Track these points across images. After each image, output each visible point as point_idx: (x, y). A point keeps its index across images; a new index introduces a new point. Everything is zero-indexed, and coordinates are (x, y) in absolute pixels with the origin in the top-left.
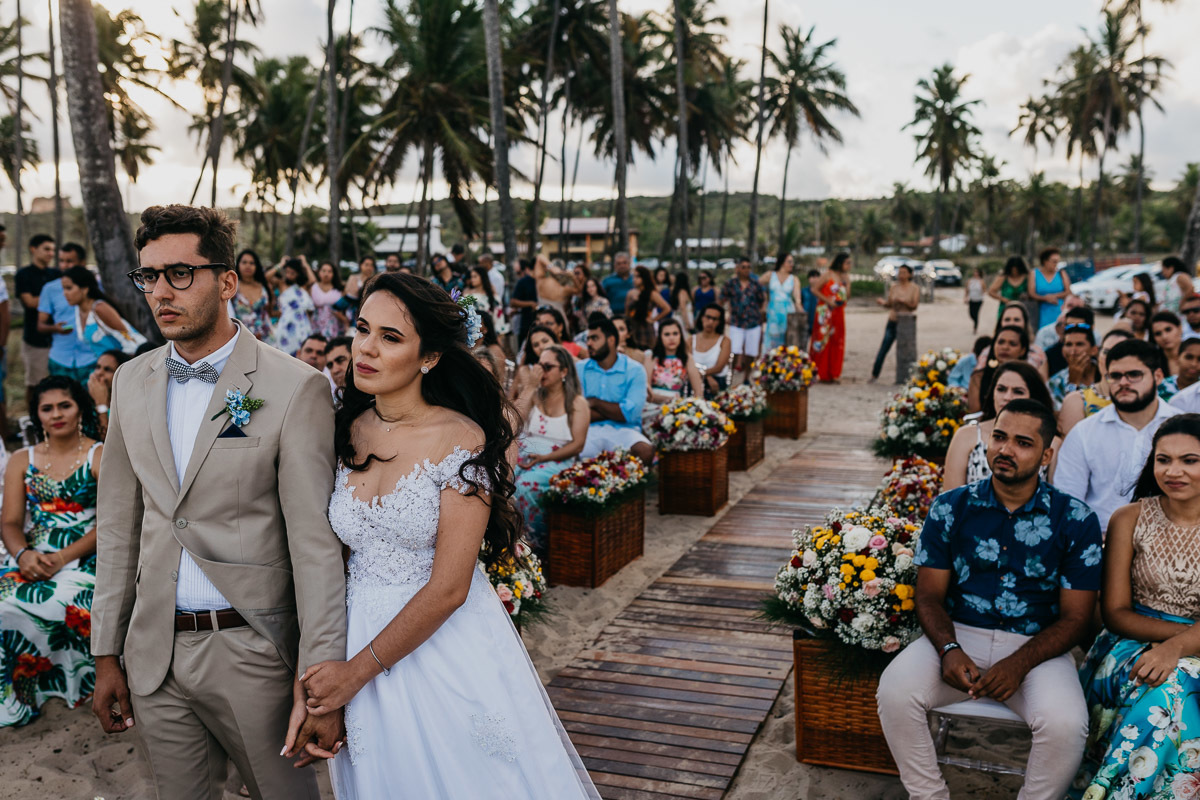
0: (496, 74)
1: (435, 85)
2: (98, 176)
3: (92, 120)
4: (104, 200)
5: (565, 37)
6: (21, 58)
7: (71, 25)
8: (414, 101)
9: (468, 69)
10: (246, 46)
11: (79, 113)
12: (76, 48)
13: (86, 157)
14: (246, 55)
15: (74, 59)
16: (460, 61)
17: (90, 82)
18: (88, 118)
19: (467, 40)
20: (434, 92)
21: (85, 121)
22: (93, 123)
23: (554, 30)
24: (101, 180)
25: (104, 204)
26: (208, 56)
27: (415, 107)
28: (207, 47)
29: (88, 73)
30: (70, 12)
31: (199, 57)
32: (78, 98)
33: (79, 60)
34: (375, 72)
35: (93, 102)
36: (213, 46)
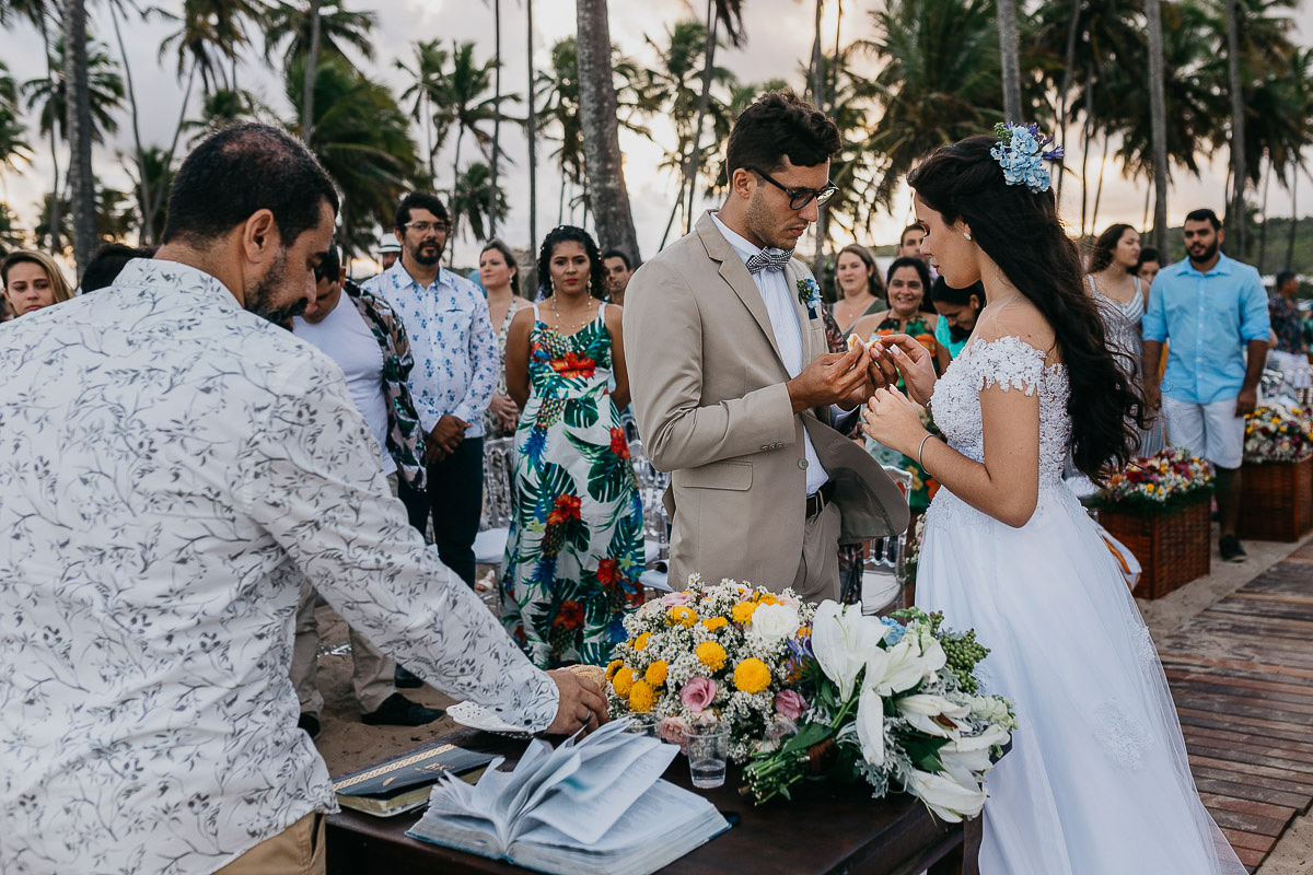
0: (1011, 71)
1: (934, 96)
2: (609, 180)
3: (605, 123)
4: (614, 205)
5: (1086, 37)
6: (497, 100)
7: (588, 28)
8: (910, 117)
9: (972, 78)
10: (722, 74)
11: (593, 116)
12: (592, 50)
13: (598, 161)
14: (723, 84)
15: (590, 63)
16: (963, 71)
17: (604, 84)
18: (601, 121)
19: (973, 44)
20: (933, 102)
21: (598, 124)
22: (606, 126)
23: (1074, 27)
24: (611, 185)
25: (613, 209)
26: (681, 87)
27: (912, 124)
28: (680, 77)
29: (603, 76)
30: (587, 15)
31: (672, 88)
32: (593, 101)
33: (594, 62)
34: (864, 89)
35: (606, 104)
36: (687, 75)
